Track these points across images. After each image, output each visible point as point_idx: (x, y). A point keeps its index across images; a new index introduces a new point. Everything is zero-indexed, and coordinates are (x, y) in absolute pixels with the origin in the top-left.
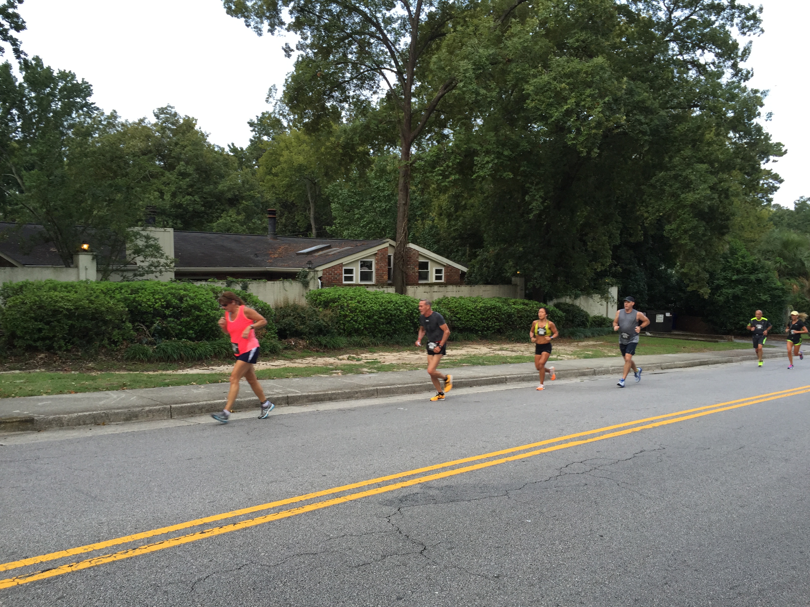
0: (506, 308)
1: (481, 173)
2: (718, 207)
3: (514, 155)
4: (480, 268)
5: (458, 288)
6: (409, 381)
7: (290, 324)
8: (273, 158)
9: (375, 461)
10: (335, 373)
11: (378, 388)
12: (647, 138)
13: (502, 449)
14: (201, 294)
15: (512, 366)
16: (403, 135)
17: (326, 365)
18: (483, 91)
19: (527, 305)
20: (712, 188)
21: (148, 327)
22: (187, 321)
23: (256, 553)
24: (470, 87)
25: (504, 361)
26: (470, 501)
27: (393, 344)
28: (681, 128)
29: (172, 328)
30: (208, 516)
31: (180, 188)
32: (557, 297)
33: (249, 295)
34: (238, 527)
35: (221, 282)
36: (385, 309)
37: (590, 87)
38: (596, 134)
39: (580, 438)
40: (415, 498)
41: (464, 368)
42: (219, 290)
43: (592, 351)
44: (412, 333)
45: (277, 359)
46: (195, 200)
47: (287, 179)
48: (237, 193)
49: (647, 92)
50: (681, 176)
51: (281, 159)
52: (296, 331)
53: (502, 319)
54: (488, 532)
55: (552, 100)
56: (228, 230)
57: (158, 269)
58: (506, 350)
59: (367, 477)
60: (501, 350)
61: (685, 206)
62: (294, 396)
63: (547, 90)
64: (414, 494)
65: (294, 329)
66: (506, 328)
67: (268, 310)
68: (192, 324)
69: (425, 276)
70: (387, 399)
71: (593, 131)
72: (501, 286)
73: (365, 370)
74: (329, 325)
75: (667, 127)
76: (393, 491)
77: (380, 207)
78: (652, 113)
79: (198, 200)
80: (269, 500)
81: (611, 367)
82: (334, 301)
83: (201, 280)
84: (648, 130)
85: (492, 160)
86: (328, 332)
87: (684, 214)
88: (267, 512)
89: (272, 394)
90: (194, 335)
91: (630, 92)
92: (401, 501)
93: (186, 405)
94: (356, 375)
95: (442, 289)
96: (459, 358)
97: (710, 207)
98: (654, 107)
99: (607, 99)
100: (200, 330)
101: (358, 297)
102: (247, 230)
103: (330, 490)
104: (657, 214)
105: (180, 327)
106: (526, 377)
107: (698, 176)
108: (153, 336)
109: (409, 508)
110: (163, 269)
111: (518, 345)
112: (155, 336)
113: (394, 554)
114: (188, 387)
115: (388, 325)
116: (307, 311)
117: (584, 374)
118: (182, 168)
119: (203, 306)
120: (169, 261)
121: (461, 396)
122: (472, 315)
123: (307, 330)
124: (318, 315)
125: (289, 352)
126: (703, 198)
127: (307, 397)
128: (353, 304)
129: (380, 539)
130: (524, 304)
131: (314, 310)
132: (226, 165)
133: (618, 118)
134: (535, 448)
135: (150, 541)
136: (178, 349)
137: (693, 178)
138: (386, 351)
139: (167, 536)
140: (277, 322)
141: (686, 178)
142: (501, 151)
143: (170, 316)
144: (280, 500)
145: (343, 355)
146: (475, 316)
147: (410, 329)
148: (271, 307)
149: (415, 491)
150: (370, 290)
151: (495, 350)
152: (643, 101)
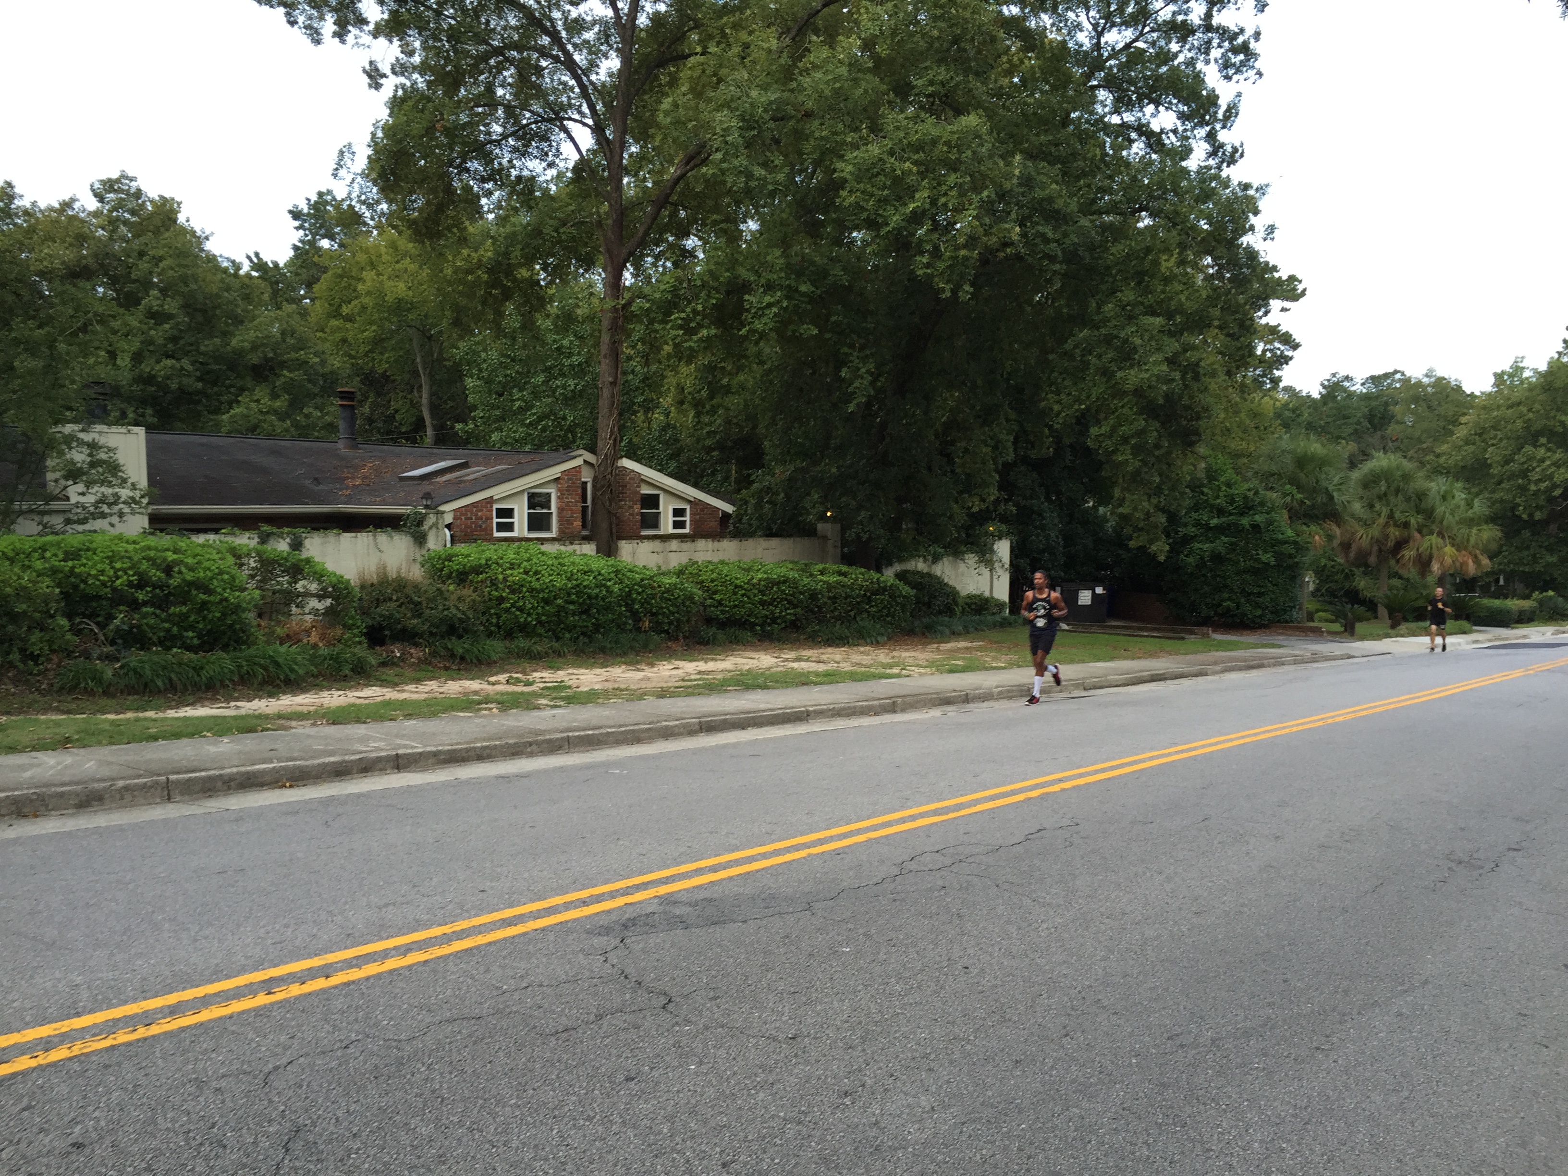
0: (806, 581)
1: (758, 325)
2: (1181, 398)
3: (819, 292)
4: (759, 506)
5: (716, 544)
6: (627, 721)
7: (391, 616)
8: (343, 284)
9: (574, 864)
10: (485, 709)
11: (570, 734)
12: (1057, 267)
13: (801, 835)
14: (209, 560)
15: (817, 689)
16: (609, 251)
17: (466, 694)
18: (759, 172)
19: (845, 574)
20: (1171, 361)
21: (102, 626)
22: (181, 615)
23: (372, 1023)
24: (736, 162)
25: (803, 681)
26: (745, 921)
27: (594, 652)
28: (1118, 250)
29: (151, 627)
30: (275, 966)
31: (151, 342)
32: (901, 560)
33: (308, 561)
34: (335, 980)
35: (247, 535)
36: (578, 586)
37: (955, 170)
38: (966, 259)
39: (936, 812)
40: (650, 920)
41: (729, 695)
42: (245, 550)
43: (964, 658)
44: (631, 631)
45: (367, 685)
46: (182, 369)
47: (374, 328)
48: (271, 355)
49: (1057, 183)
50: (1117, 337)
51: (360, 287)
52: (404, 630)
53: (801, 601)
54: (777, 969)
55: (886, 192)
56: (253, 429)
57: (116, 509)
58: (807, 660)
59: (562, 890)
60: (798, 659)
61: (1125, 393)
62: (409, 754)
63: (878, 174)
64: (647, 915)
65: (399, 626)
66: (806, 619)
67: (346, 588)
68: (191, 619)
69: (653, 522)
70: (587, 754)
71: (963, 252)
72: (798, 539)
73: (543, 701)
74: (469, 618)
75: (1092, 248)
76: (609, 912)
77: (564, 387)
78: (1067, 223)
79: (190, 368)
80: (385, 935)
81: (997, 687)
82: (477, 570)
83: (205, 531)
84: (1060, 253)
85: (778, 302)
86: (466, 631)
87: (1123, 407)
88: (385, 955)
89: (366, 752)
90: (196, 642)
91: (1027, 182)
92: (625, 926)
93: (197, 774)
94: (526, 712)
95: (687, 546)
96: (720, 676)
97: (1167, 396)
98: (1069, 211)
99: (985, 193)
100: (209, 631)
101: (525, 563)
102: (292, 429)
103: (495, 914)
104: (1076, 407)
105: (167, 625)
106: (844, 709)
107: (1146, 338)
108: (113, 643)
109: (640, 938)
110: (127, 510)
111: (830, 650)
112: (116, 643)
113: (617, 1012)
114: (196, 741)
115: (584, 617)
116: (426, 592)
117: (946, 701)
118: (155, 303)
119: (215, 582)
120: (137, 494)
121: (725, 746)
122: (743, 595)
123: (425, 627)
124: (446, 599)
125: (390, 672)
126: (1154, 379)
127: (435, 754)
128: (516, 576)
129: (592, 990)
130: (840, 573)
131: (438, 589)
132: (247, 298)
133: (1005, 229)
134: (859, 832)
135: (174, 1011)
136: (164, 668)
137: (1138, 341)
138: (580, 667)
139: (206, 1002)
140: (364, 613)
141: (1126, 341)
142: (793, 284)
143: (145, 603)
144: (403, 934)
145: (496, 674)
146: (749, 598)
147: (625, 623)
148: (352, 583)
149: (649, 910)
150: (547, 548)
151: (787, 660)
152: (1050, 200)
